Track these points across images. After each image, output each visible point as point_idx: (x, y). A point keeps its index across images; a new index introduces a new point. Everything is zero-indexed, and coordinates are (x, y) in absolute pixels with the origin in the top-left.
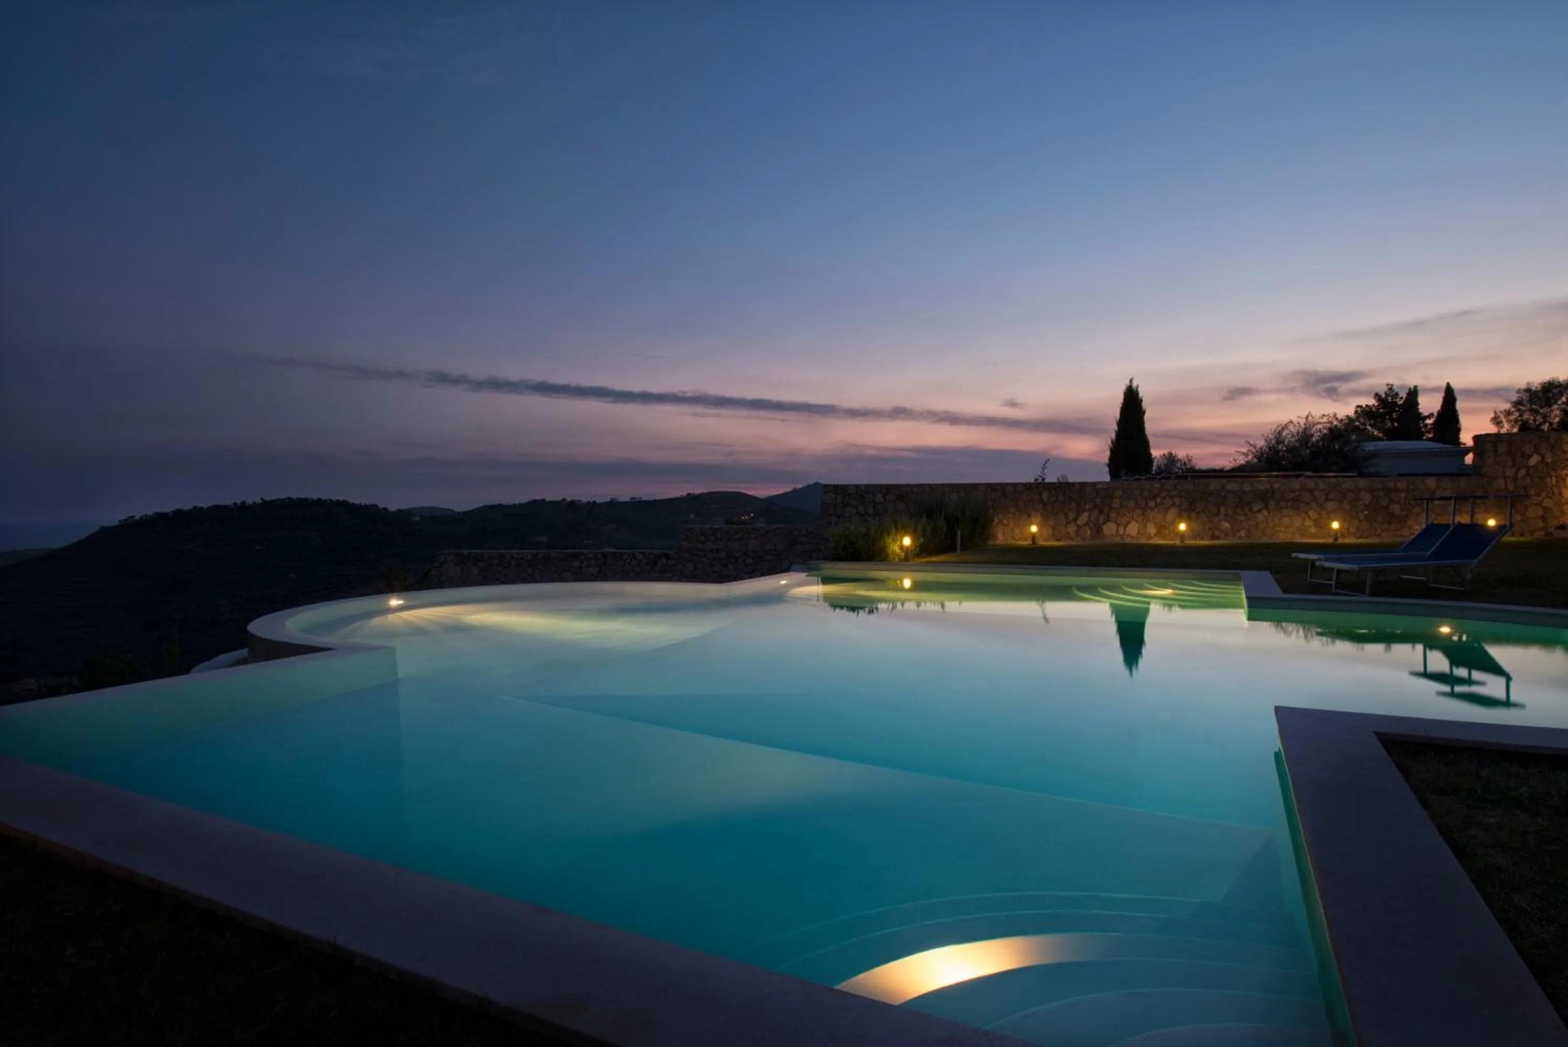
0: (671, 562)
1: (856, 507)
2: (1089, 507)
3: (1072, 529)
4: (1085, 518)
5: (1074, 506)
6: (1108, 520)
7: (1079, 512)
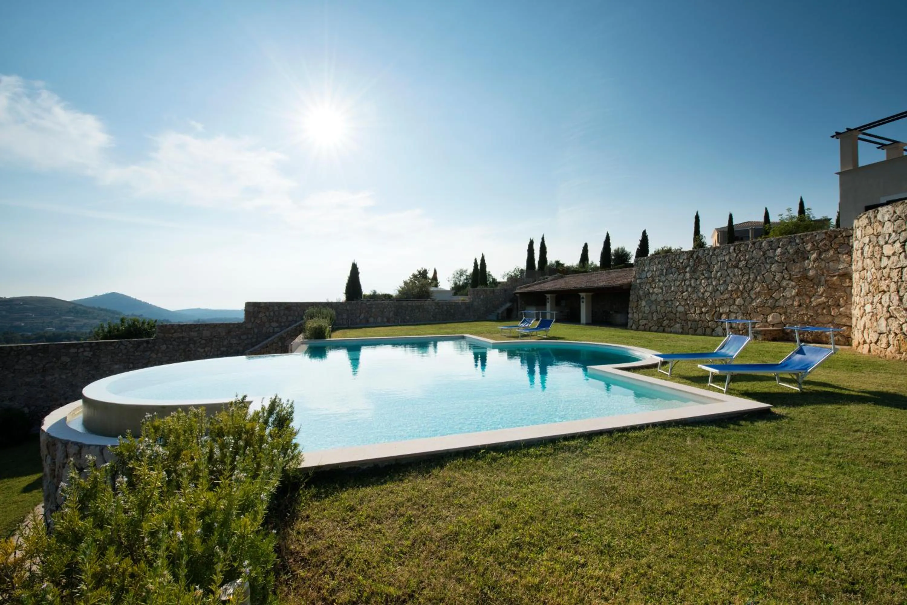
0: (150, 346)
2: (364, 311)
3: (358, 320)
4: (362, 316)
5: (359, 311)
6: (371, 316)
7: (360, 314)
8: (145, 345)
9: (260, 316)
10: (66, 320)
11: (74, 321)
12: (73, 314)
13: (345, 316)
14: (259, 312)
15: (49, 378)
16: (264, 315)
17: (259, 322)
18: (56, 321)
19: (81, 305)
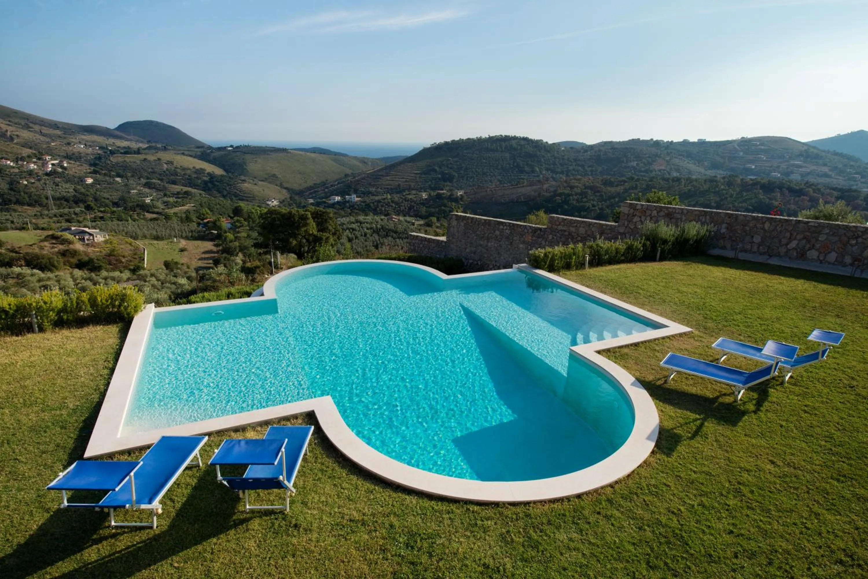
0: (542, 233)
1: (640, 217)
2: (799, 237)
3: (783, 250)
4: (793, 244)
5: (788, 235)
6: (813, 247)
7: (790, 240)
8: (539, 232)
9: (634, 220)
10: (793, 165)
11: (801, 167)
12: (802, 159)
13: (757, 239)
14: (634, 216)
15: (489, 244)
16: (639, 219)
17: (632, 227)
18: (783, 166)
19: (814, 148)
